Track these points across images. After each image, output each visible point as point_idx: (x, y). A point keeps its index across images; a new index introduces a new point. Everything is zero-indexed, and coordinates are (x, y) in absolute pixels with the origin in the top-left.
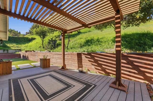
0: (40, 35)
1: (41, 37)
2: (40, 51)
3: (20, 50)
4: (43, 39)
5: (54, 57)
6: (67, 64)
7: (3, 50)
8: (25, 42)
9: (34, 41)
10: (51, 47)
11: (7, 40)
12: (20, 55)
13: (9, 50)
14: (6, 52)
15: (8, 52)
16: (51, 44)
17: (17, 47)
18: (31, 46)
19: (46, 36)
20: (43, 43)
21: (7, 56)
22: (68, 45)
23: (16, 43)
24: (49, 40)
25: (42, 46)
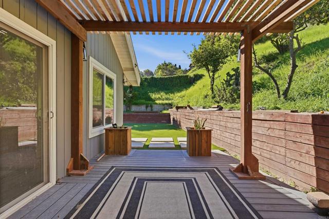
0: (206, 66)
1: (209, 71)
2: (204, 108)
3: (170, 106)
4: (214, 75)
5: (229, 125)
6: (269, 157)
7: (145, 106)
8: (181, 86)
9: (199, 82)
10: (232, 95)
11: (139, 85)
12: (169, 115)
13: (153, 105)
14: (149, 109)
15: (152, 110)
16: (230, 85)
17: (167, 99)
18: (191, 95)
19: (221, 65)
20: (213, 85)
21: (149, 118)
22: (289, 84)
23: (166, 89)
24: (228, 74)
25: (210, 92)
